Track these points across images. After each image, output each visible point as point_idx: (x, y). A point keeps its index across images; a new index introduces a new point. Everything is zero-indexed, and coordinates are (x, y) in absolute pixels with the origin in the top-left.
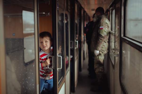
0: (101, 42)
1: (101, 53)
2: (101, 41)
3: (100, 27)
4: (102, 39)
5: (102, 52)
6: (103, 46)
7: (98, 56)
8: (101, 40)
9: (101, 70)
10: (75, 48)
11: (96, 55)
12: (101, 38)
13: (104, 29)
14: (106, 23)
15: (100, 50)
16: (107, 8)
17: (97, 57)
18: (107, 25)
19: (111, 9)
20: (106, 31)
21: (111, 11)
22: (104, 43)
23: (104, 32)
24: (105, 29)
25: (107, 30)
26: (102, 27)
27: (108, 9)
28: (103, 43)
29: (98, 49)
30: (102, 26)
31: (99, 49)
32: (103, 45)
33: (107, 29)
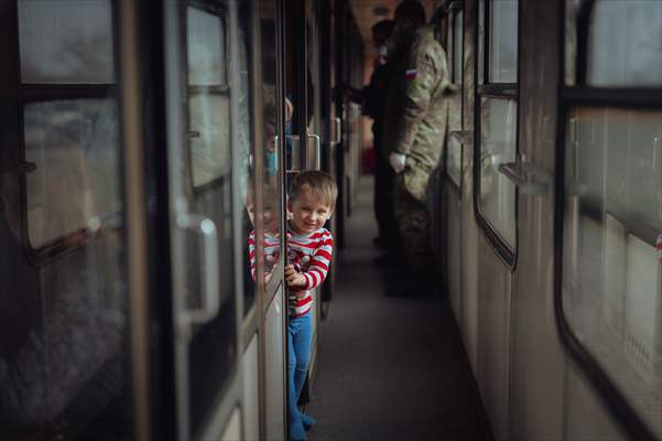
0: (411, 124)
1: (412, 162)
2: (410, 119)
3: (408, 72)
4: (414, 112)
5: (417, 161)
6: (419, 139)
7: (402, 173)
8: (411, 115)
9: (415, 223)
10: (332, 143)
11: (397, 170)
12: (408, 110)
13: (418, 76)
14: (427, 57)
15: (408, 152)
16: (438, 6)
17: (400, 179)
18: (430, 62)
19: (450, 7)
20: (426, 83)
21: (450, 16)
22: (423, 126)
23: (419, 88)
24: (425, 77)
25: (429, 82)
26: (413, 71)
27: (442, 7)
28: (420, 129)
29: (400, 149)
30: (415, 68)
31: (404, 149)
32: (419, 135)
33: (429, 77)
